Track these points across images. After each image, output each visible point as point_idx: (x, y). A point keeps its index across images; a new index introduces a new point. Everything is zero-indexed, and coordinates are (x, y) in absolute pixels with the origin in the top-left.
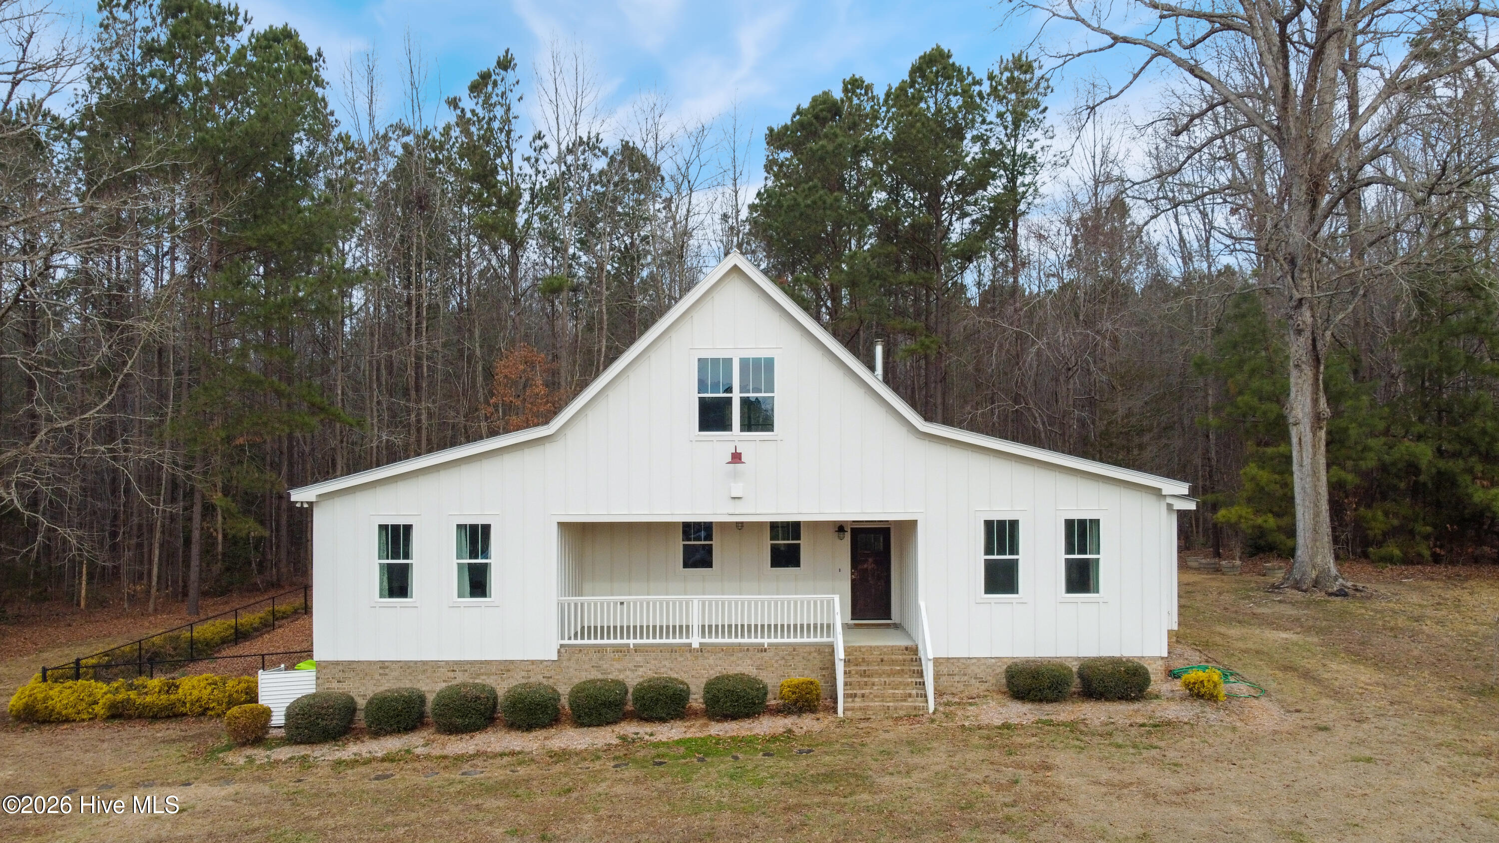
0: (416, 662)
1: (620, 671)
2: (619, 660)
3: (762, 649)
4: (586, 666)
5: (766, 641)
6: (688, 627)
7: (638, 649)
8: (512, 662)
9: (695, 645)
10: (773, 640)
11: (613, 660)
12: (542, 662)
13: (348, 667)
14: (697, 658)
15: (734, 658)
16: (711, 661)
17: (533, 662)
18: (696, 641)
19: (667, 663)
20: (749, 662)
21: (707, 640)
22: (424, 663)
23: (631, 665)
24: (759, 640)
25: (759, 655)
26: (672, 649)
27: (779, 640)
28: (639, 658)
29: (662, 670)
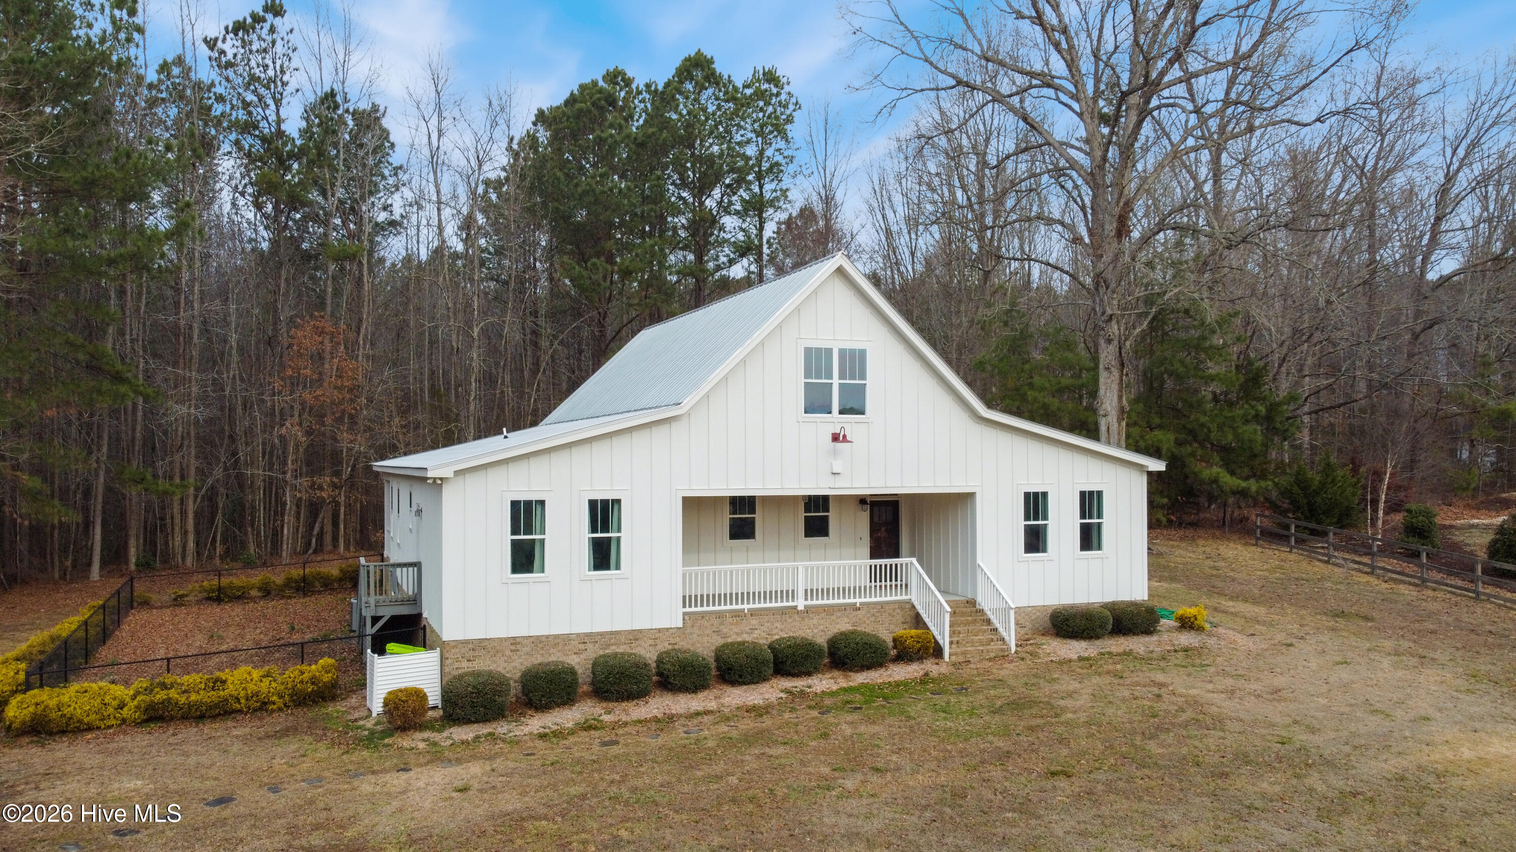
0: (547, 637)
1: (737, 634)
2: (737, 624)
3: (855, 608)
4: (707, 632)
5: (858, 601)
6: (793, 591)
7: (753, 613)
8: (640, 631)
9: (801, 607)
10: (863, 600)
11: (732, 624)
12: (668, 629)
13: (479, 645)
14: (803, 619)
15: (833, 617)
16: (815, 621)
17: (659, 630)
18: (801, 604)
19: (778, 625)
20: (846, 620)
21: (809, 602)
22: (556, 637)
23: (747, 629)
24: (852, 600)
25: (855, 613)
26: (783, 611)
27: (868, 600)
28: (754, 622)
29: (775, 631)
